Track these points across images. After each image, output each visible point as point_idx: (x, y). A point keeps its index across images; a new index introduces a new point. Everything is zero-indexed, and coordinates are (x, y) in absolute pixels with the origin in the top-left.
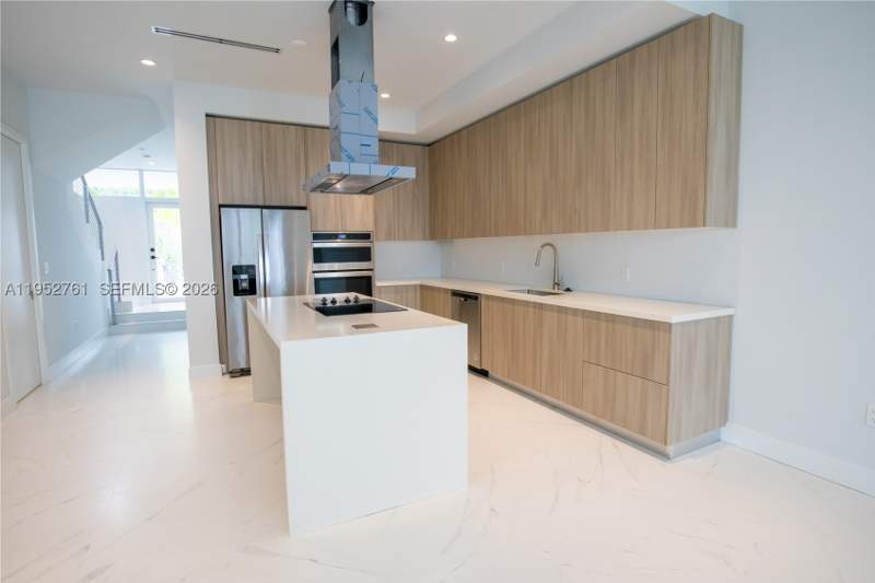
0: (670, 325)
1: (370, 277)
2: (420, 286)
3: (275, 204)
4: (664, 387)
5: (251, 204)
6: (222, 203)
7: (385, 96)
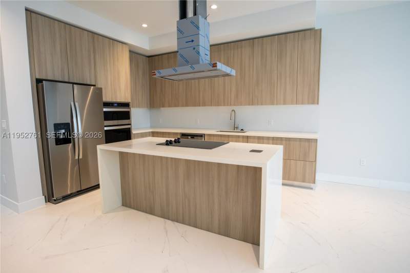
0: (317, 140)
1: (130, 128)
2: (152, 132)
3: (76, 82)
4: (314, 163)
5: (60, 80)
6: (38, 77)
7: (145, 26)
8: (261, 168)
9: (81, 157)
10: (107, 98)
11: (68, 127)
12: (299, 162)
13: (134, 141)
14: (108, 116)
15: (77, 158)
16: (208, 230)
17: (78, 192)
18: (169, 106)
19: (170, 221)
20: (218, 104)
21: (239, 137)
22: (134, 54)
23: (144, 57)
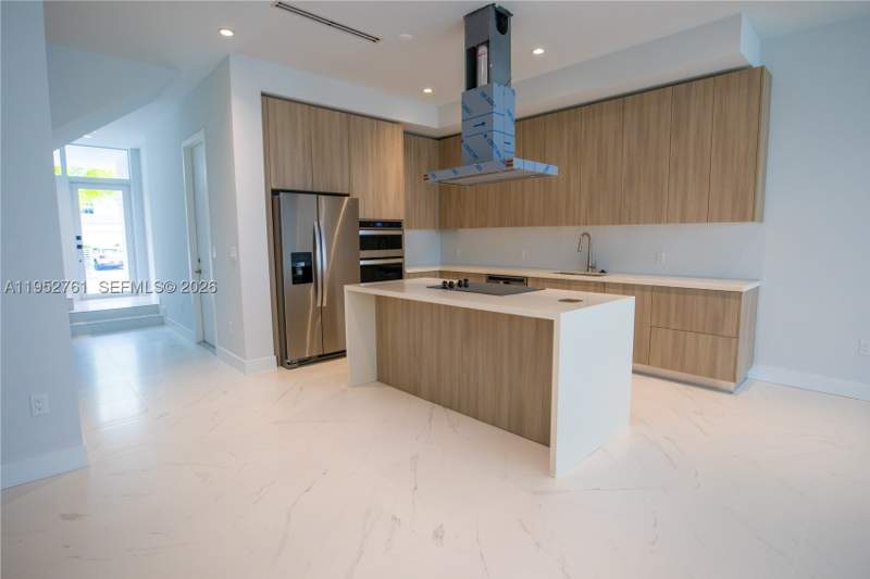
0: (741, 293)
1: (401, 264)
2: (440, 272)
3: (322, 190)
4: (734, 340)
5: (301, 189)
6: (274, 187)
7: (428, 91)
8: (552, 321)
9: (325, 304)
10: (366, 213)
11: (308, 257)
12: (702, 337)
13: (407, 281)
14: (367, 243)
15: (319, 305)
16: (494, 424)
17: (320, 356)
18: (471, 227)
19: (441, 408)
20: (556, 223)
21: (587, 283)
22: (411, 136)
23: (431, 141)
